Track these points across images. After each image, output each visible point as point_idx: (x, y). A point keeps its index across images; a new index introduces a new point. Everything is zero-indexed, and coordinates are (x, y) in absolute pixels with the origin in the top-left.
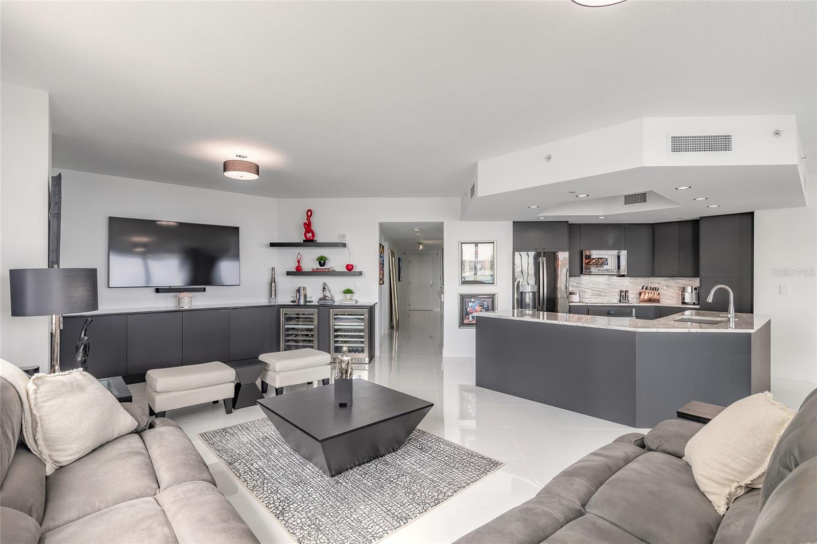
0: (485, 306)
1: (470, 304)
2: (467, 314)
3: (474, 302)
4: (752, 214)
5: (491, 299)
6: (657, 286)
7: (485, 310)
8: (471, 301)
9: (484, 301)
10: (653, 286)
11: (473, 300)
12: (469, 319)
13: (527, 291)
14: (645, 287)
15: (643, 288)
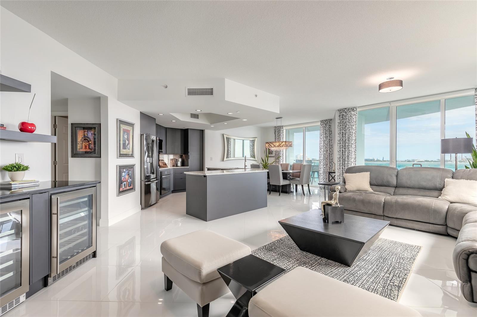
0: (130, 175)
1: (123, 174)
2: (122, 183)
4: (203, 131)
7: (130, 178)
8: (123, 171)
12: (122, 187)
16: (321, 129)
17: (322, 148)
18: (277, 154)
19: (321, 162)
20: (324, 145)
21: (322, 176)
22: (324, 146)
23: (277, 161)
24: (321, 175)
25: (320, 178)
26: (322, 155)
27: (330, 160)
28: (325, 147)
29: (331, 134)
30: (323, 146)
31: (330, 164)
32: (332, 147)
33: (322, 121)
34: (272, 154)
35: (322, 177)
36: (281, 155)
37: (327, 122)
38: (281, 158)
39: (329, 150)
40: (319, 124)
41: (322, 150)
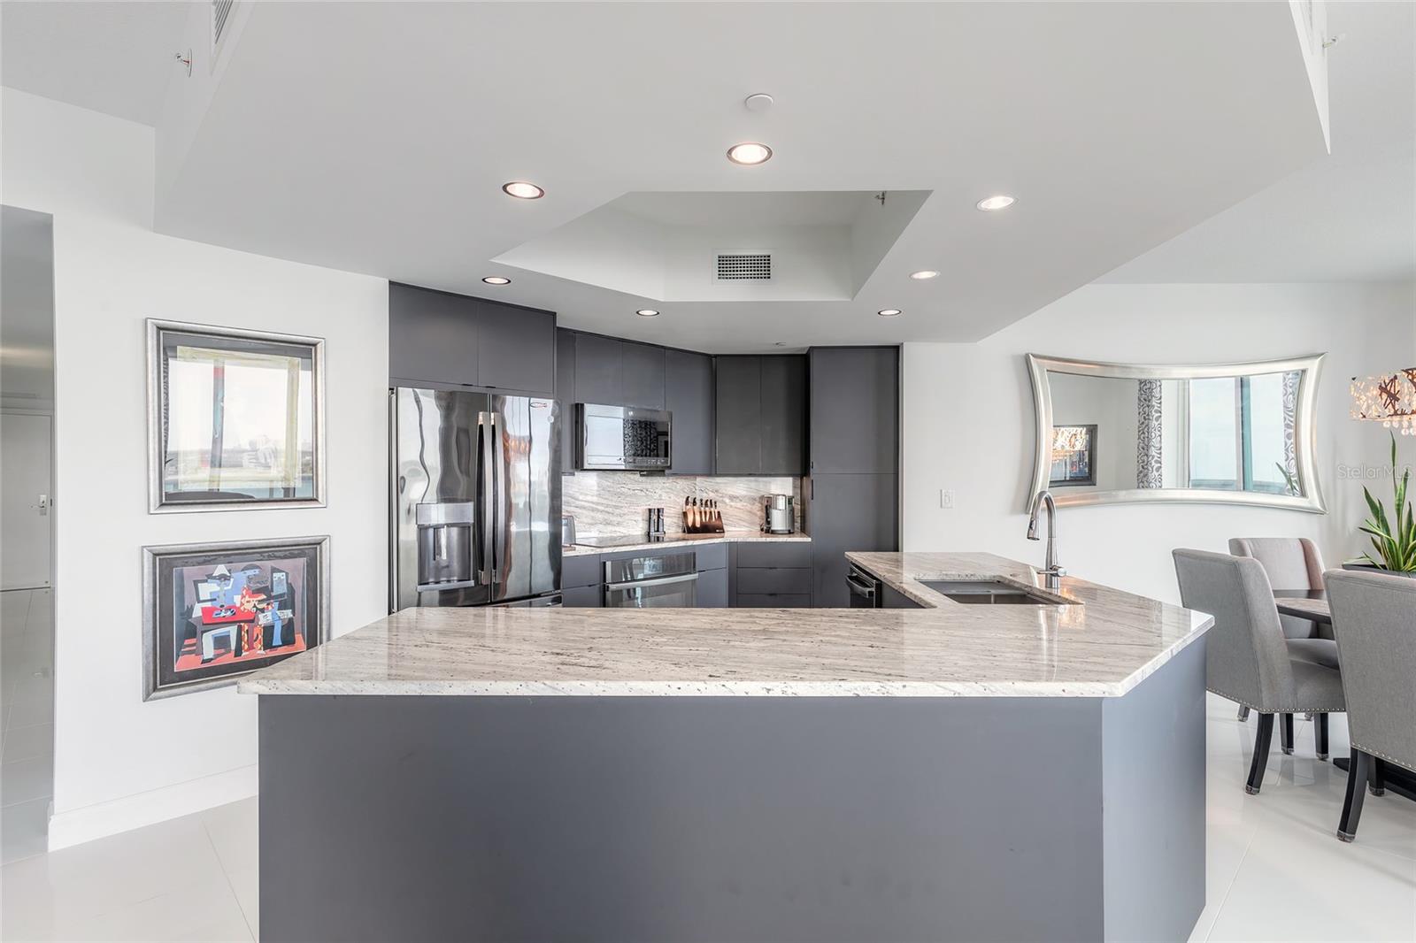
0: (280, 589)
1: (206, 590)
2: (192, 632)
3: (223, 578)
4: (896, 349)
5: (302, 561)
6: (712, 496)
7: (276, 605)
8: (210, 576)
9: (274, 570)
10: (705, 497)
11: (221, 569)
12: (199, 651)
13: (434, 522)
14: (691, 500)
15: (687, 503)
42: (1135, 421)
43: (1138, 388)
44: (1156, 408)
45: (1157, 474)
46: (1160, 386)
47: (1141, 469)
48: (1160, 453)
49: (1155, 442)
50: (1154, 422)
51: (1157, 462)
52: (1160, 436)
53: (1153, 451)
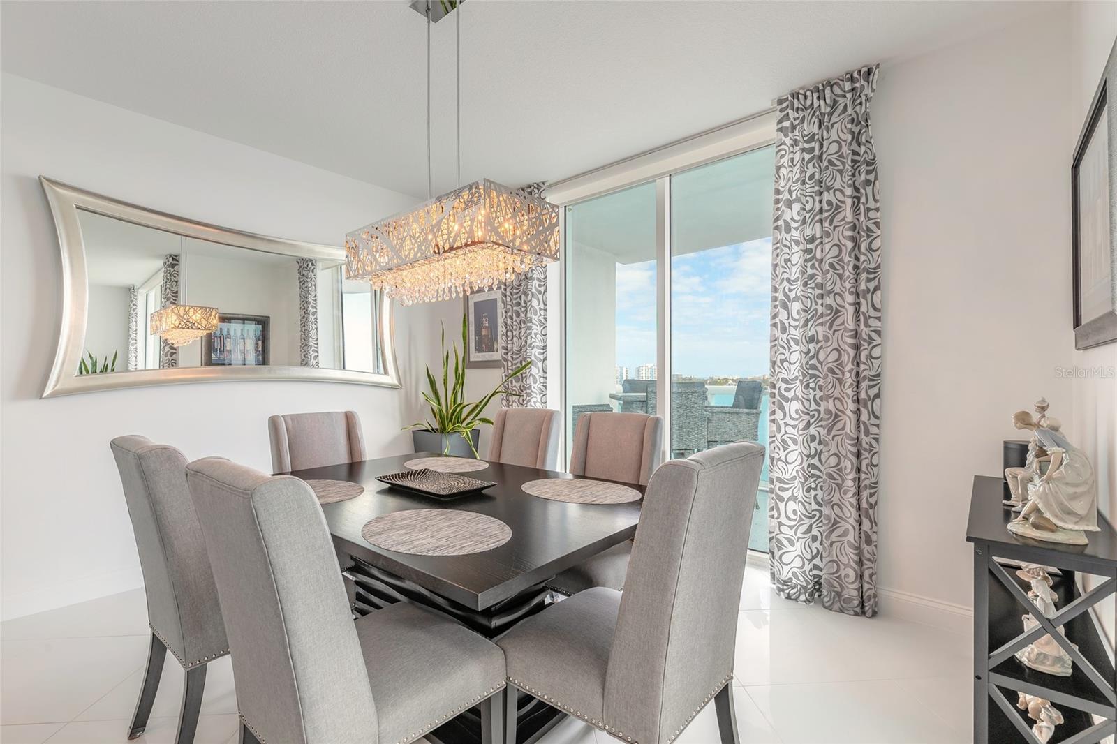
16: (785, 160)
17: (792, 295)
18: (516, 348)
19: (790, 395)
20: (810, 271)
21: (793, 498)
22: (811, 284)
23: (516, 390)
24: (786, 495)
25: (783, 519)
26: (794, 347)
27: (864, 385)
28: (821, 286)
29: (868, 182)
30: (805, 284)
31: (864, 417)
32: (872, 285)
33: (795, 95)
34: (492, 349)
35: (792, 506)
36: (536, 351)
37: (835, 102)
38: (534, 371)
39: (851, 309)
40: (768, 130)
41: (795, 307)
42: (297, 315)
43: (299, 286)
44: (312, 304)
45: (314, 362)
46: (315, 285)
47: (303, 358)
48: (317, 344)
49: (312, 333)
50: (311, 316)
51: (314, 351)
52: (317, 329)
53: (311, 342)
